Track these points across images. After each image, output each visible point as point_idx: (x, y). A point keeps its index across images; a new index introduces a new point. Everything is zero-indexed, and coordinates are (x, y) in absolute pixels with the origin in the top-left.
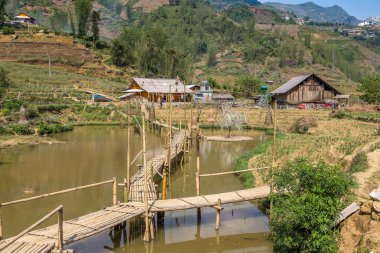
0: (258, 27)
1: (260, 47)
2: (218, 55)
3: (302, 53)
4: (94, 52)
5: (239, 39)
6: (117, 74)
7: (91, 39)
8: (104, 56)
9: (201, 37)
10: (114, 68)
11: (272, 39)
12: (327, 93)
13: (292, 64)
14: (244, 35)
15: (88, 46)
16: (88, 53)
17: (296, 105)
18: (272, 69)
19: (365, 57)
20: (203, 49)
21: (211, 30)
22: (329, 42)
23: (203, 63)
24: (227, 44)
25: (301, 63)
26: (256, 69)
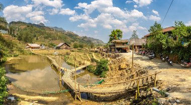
0: (47, 31)
4: (14, 38)
5: (43, 34)
8: (16, 38)
9: (34, 33)
10: (18, 41)
11: (50, 34)
12: (68, 47)
15: (12, 36)
16: (12, 38)
17: (62, 49)
20: (35, 36)
21: (36, 32)
23: (35, 39)
24: (40, 35)
25: (56, 39)
26: (47, 40)
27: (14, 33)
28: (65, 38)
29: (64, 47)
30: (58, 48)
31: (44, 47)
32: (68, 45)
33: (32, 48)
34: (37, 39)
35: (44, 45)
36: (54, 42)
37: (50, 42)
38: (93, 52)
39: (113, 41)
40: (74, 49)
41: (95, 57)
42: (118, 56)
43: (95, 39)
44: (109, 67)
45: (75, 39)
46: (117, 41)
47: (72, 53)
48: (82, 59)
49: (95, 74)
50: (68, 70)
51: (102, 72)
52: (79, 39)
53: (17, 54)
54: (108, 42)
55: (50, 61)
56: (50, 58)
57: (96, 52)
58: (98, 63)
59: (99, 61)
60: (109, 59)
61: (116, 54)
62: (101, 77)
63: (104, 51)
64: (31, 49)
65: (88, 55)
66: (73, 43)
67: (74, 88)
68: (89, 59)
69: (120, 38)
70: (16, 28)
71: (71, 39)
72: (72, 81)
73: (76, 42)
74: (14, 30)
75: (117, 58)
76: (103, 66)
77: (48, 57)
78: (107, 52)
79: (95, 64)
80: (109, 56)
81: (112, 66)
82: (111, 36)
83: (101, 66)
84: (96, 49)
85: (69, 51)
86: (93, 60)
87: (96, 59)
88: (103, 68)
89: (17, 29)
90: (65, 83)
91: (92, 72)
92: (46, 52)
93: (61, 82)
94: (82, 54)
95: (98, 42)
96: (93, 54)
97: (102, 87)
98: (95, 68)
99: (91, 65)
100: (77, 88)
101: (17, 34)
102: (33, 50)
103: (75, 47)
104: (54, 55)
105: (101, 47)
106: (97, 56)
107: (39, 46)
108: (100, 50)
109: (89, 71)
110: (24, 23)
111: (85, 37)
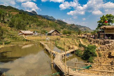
0: (39, 19)
1: (40, 24)
2: (31, 25)
3: (48, 25)
4: (4, 24)
5: (35, 22)
6: (10, 29)
7: (2, 21)
8: (6, 25)
9: (27, 21)
10: (9, 28)
11: (42, 22)
12: (58, 33)
13: (46, 27)
14: (36, 21)
15: (1, 22)
16: (2, 24)
17: (53, 35)
18: (42, 28)
19: (58, 26)
20: (28, 24)
21: (29, 20)
22: (52, 23)
24: (33, 23)
25: (48, 27)
26: (39, 28)
27: (4, 19)
28: (56, 26)
29: (55, 33)
30: (50, 34)
31: (37, 34)
32: (58, 32)
33: (26, 35)
34: (30, 26)
35: (37, 32)
36: (45, 29)
37: (42, 30)
38: (80, 38)
39: (102, 27)
40: (63, 35)
41: (82, 43)
42: (108, 42)
43: (82, 27)
44: (96, 53)
45: (64, 27)
46: (107, 27)
47: (62, 39)
48: (71, 44)
49: (82, 58)
50: (58, 53)
51: (89, 57)
52: (67, 26)
53: (9, 41)
54: (97, 29)
55: (42, 46)
56: (43, 43)
57: (83, 38)
58: (85, 48)
59: (87, 46)
60: (97, 45)
61: (106, 40)
62: (88, 62)
63: (92, 38)
64: (24, 36)
65: (75, 40)
66: (62, 30)
67: (64, 71)
68: (77, 44)
69: (111, 24)
70: (6, 14)
71: (61, 27)
72: (62, 64)
73: (65, 29)
74: (3, 16)
75: (107, 45)
76: (91, 51)
77: (41, 42)
78: (94, 38)
79: (82, 49)
80: (97, 42)
81: (101, 52)
82: (100, 22)
83: (89, 51)
84: (83, 36)
85: (59, 37)
86: (80, 45)
87: (83, 44)
88: (91, 53)
89: (8, 15)
90: (56, 66)
91: (79, 56)
92: (38, 38)
93: (52, 65)
94: (70, 40)
95: (85, 29)
96: (81, 40)
97: (89, 72)
98: (83, 53)
99: (79, 49)
100: (67, 71)
101: (8, 21)
102: (27, 36)
103: (64, 33)
104: (46, 40)
105: (88, 34)
106: (85, 42)
107: (32, 32)
108: (88, 36)
109: (77, 55)
110: (15, 9)
111: (73, 25)
